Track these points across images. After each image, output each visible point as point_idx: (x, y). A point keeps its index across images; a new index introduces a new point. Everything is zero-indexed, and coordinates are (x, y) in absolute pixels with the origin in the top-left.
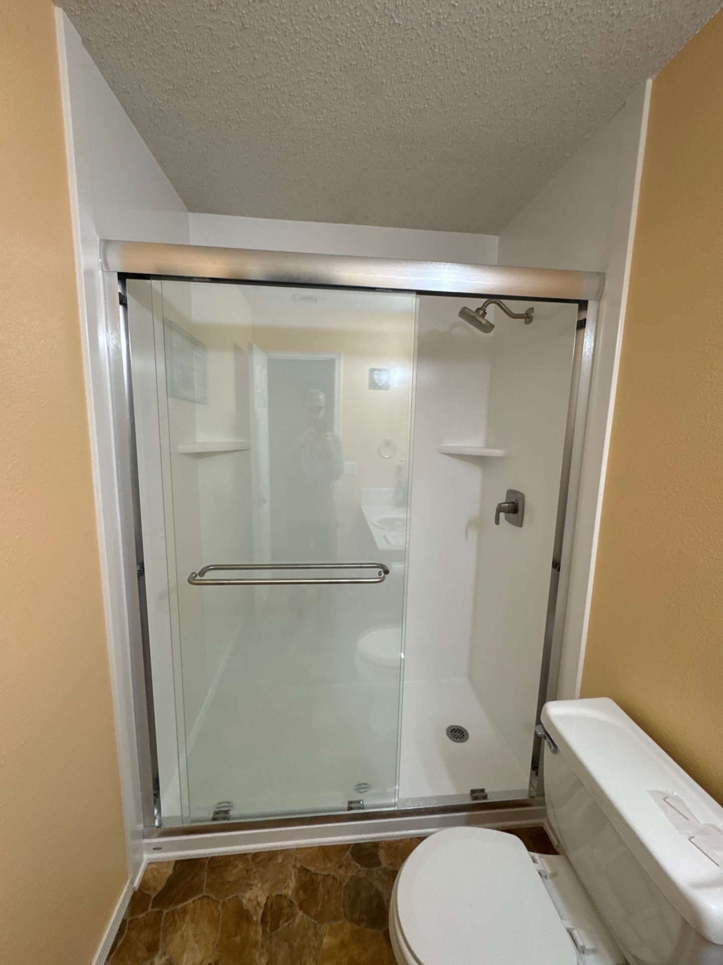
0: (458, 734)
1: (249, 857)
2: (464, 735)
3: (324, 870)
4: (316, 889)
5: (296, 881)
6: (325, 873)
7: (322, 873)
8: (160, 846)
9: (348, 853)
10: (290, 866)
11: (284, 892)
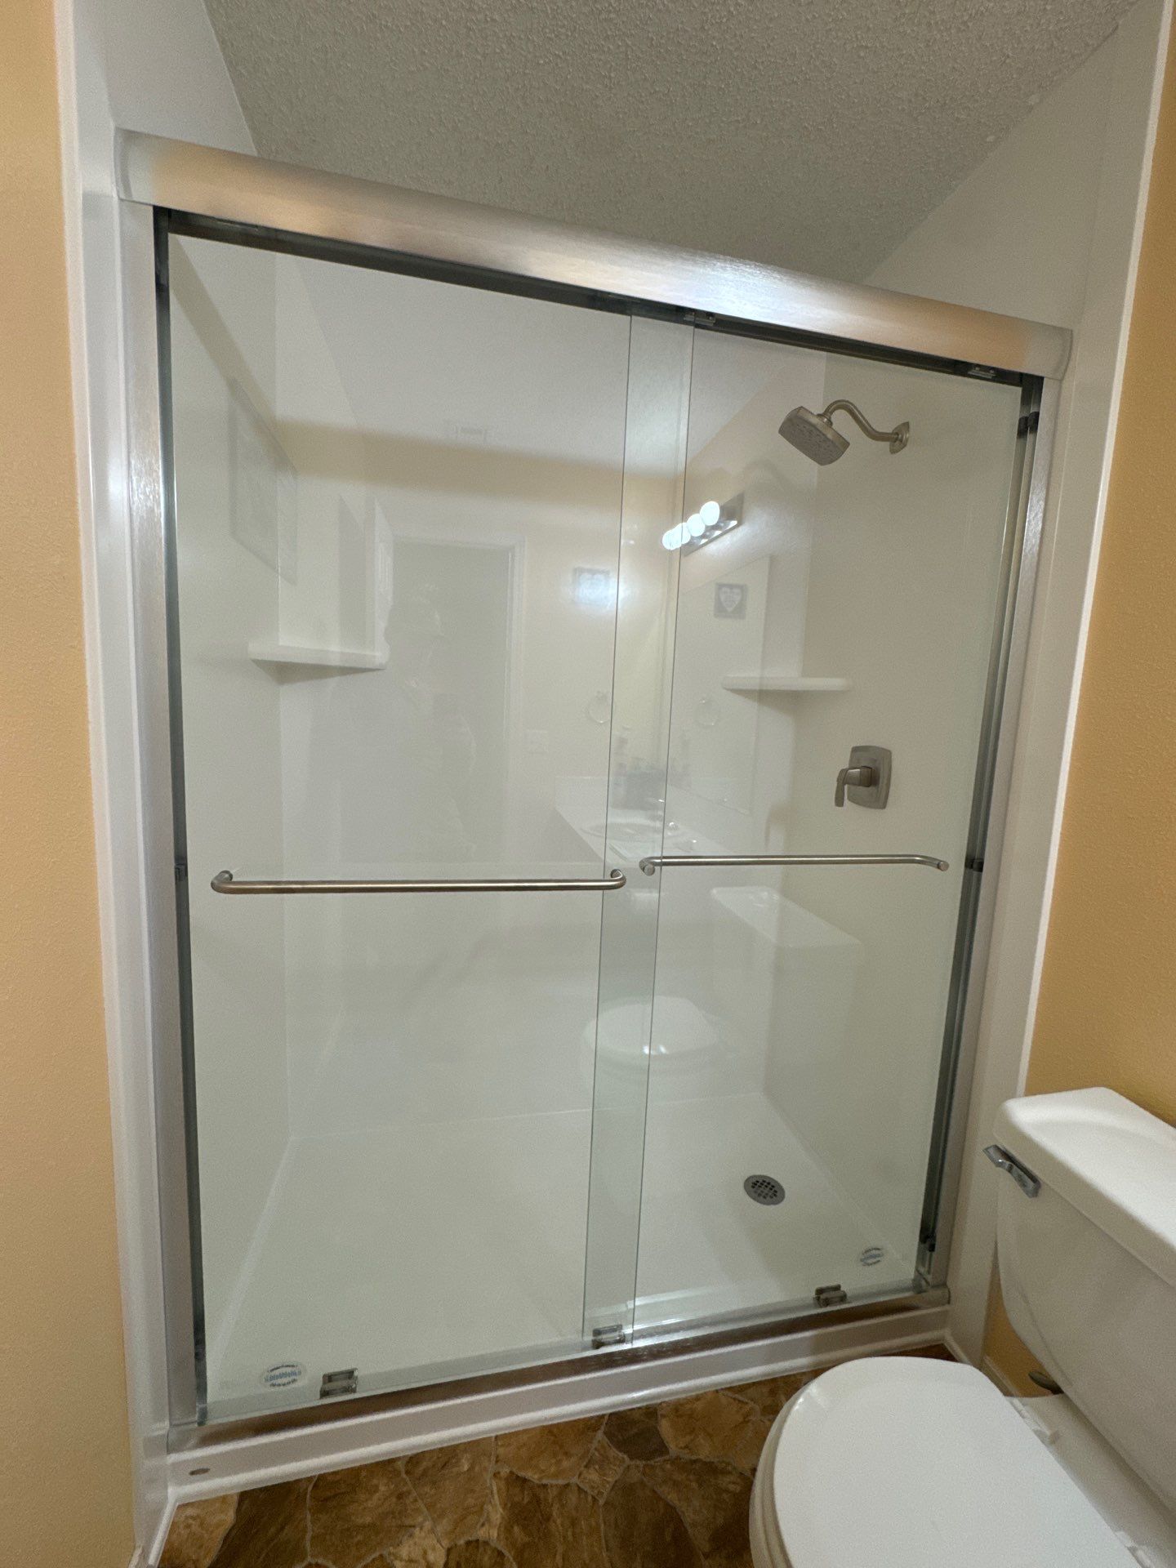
0: (764, 1189)
1: (400, 1465)
2: (776, 1192)
3: (556, 1476)
4: (548, 1518)
5: (505, 1507)
6: (561, 1482)
7: (554, 1482)
8: (205, 1466)
9: (600, 1435)
10: (488, 1476)
11: (481, 1533)
